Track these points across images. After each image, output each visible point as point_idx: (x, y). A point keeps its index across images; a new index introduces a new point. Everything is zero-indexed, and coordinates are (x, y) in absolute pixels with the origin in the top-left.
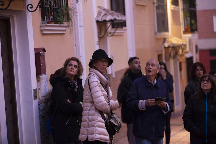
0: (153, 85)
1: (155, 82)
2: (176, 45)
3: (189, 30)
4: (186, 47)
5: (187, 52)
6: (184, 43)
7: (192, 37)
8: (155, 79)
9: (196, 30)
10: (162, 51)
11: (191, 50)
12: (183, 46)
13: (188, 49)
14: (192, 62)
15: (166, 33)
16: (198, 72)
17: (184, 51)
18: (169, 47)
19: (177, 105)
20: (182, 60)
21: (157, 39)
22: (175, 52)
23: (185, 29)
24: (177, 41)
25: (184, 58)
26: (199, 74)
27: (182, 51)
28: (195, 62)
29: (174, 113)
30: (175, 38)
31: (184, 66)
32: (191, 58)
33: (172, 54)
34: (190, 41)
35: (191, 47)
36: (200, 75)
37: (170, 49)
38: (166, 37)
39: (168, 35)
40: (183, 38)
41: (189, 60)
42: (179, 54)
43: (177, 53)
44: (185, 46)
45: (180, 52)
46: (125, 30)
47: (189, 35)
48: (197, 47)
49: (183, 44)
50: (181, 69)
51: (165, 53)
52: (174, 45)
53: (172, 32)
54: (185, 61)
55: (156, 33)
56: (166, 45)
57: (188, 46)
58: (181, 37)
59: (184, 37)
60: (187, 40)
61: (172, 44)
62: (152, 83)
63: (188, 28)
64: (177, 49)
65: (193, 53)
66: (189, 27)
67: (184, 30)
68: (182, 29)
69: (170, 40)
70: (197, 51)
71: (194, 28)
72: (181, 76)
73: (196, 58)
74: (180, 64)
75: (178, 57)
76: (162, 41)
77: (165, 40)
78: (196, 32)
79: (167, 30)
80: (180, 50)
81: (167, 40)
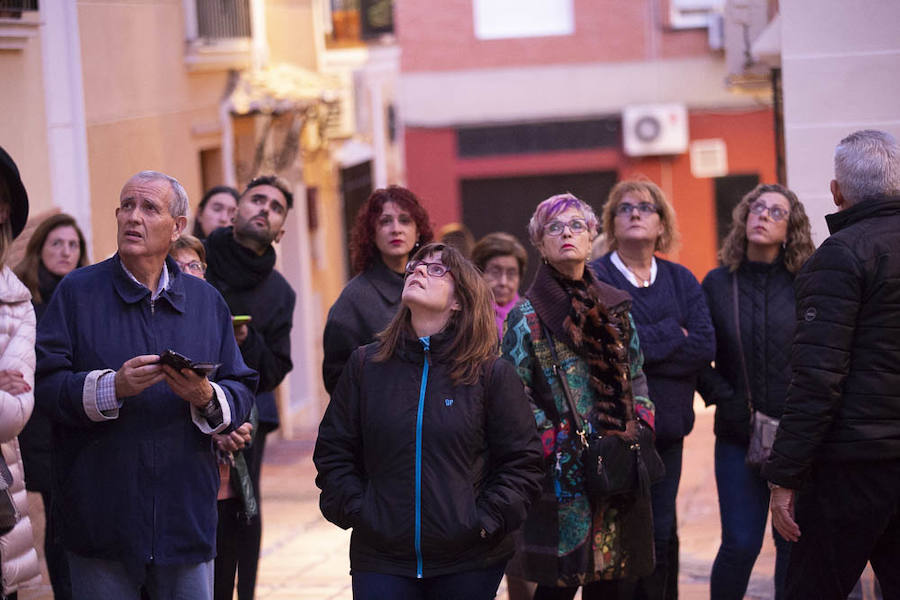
0: (154, 298)
1: (165, 284)
2: (286, 105)
3: (355, 29)
4: (338, 113)
5: (342, 140)
6: (330, 96)
7: (369, 62)
8: (166, 266)
9: (389, 28)
10: (219, 134)
11: (363, 130)
12: (323, 110)
13: (346, 123)
14: (369, 185)
15: (241, 44)
16: (386, 229)
17: (330, 133)
18: (254, 113)
19: (294, 399)
20: (323, 176)
21: (194, 74)
22: (283, 135)
23: (335, 23)
24: (296, 82)
25: (329, 167)
26: (391, 238)
27: (321, 134)
28: (381, 182)
29: (281, 437)
30: (286, 69)
31: (330, 208)
32: (364, 169)
33: (270, 149)
34: (359, 83)
35: (364, 112)
36: (396, 243)
37: (261, 122)
38: (237, 63)
39: (248, 53)
40: (324, 69)
41: (356, 177)
42: (305, 150)
43: (292, 143)
44: (335, 110)
45: (311, 137)
46: (34, 26)
47: (355, 56)
48: (391, 113)
49: (322, 101)
50: (312, 224)
51: (237, 141)
52: (280, 101)
53: (270, 39)
54: (335, 181)
55: (188, 43)
56: (241, 102)
57: (347, 106)
58: (312, 66)
59: (330, 64)
60: (346, 80)
61: (269, 96)
62: (151, 287)
63: (347, 20)
64: (292, 120)
65: (371, 143)
66: (354, 12)
67: (328, 28)
68: (322, 24)
69: (258, 76)
70: (391, 134)
71: (377, 17)
72: (314, 258)
73: (390, 168)
74: (311, 195)
75: (298, 163)
76: (221, 82)
77: (233, 77)
78: (387, 39)
79: (248, 32)
80: (312, 130)
81: (245, 77)
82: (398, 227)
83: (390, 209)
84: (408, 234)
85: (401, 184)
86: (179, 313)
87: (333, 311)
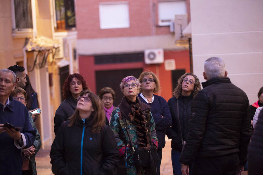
0: (4, 107)
1: (8, 103)
2: (43, 49)
3: (64, 26)
4: (59, 51)
5: (60, 59)
6: (56, 46)
7: (68, 36)
8: (9, 99)
9: (74, 26)
10: (23, 57)
11: (66, 56)
12: (54, 50)
13: (61, 54)
14: (68, 73)
15: (30, 30)
16: (73, 86)
17: (56, 57)
18: (33, 51)
19: (45, 137)
20: (54, 70)
21: (15, 39)
22: (42, 57)
23: (57, 24)
24: (46, 42)
25: (56, 67)
26: (75, 89)
27: (53, 57)
28: (72, 72)
29: (42, 149)
30: (43, 38)
31: (56, 79)
32: (67, 68)
33: (38, 62)
34: (65, 42)
35: (66, 51)
36: (76, 90)
37: (35, 53)
38: (28, 36)
39: (32, 33)
40: (54, 38)
41: (64, 70)
42: (49, 62)
43: (45, 60)
44: (58, 50)
45: (50, 58)
47: (64, 34)
48: (75, 51)
49: (54, 47)
50: (51, 84)
51: (28, 59)
52: (41, 47)
53: (38, 29)
54: (58, 72)
55: (13, 30)
56: (29, 48)
57: (61, 49)
58: (51, 37)
59: (56, 36)
60: (61, 41)
61: (38, 46)
62: (4, 104)
63: (61, 23)
64: (45, 54)
65: (69, 60)
66: (63, 21)
67: (56, 25)
68: (54, 25)
69: (35, 40)
70: (75, 57)
71: (71, 23)
72: (51, 95)
73: (74, 68)
74: (50, 76)
75: (46, 66)
76: (23, 41)
77: (27, 40)
78: (74, 29)
79: (32, 27)
80: (51, 56)
81: (31, 40)
82: (77, 85)
83: (75, 80)
84: (80, 87)
85: (78, 72)
86: (12, 112)
87: (57, 111)
